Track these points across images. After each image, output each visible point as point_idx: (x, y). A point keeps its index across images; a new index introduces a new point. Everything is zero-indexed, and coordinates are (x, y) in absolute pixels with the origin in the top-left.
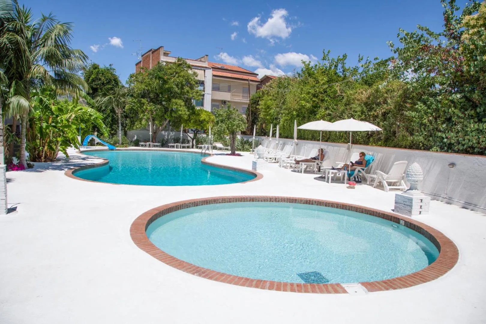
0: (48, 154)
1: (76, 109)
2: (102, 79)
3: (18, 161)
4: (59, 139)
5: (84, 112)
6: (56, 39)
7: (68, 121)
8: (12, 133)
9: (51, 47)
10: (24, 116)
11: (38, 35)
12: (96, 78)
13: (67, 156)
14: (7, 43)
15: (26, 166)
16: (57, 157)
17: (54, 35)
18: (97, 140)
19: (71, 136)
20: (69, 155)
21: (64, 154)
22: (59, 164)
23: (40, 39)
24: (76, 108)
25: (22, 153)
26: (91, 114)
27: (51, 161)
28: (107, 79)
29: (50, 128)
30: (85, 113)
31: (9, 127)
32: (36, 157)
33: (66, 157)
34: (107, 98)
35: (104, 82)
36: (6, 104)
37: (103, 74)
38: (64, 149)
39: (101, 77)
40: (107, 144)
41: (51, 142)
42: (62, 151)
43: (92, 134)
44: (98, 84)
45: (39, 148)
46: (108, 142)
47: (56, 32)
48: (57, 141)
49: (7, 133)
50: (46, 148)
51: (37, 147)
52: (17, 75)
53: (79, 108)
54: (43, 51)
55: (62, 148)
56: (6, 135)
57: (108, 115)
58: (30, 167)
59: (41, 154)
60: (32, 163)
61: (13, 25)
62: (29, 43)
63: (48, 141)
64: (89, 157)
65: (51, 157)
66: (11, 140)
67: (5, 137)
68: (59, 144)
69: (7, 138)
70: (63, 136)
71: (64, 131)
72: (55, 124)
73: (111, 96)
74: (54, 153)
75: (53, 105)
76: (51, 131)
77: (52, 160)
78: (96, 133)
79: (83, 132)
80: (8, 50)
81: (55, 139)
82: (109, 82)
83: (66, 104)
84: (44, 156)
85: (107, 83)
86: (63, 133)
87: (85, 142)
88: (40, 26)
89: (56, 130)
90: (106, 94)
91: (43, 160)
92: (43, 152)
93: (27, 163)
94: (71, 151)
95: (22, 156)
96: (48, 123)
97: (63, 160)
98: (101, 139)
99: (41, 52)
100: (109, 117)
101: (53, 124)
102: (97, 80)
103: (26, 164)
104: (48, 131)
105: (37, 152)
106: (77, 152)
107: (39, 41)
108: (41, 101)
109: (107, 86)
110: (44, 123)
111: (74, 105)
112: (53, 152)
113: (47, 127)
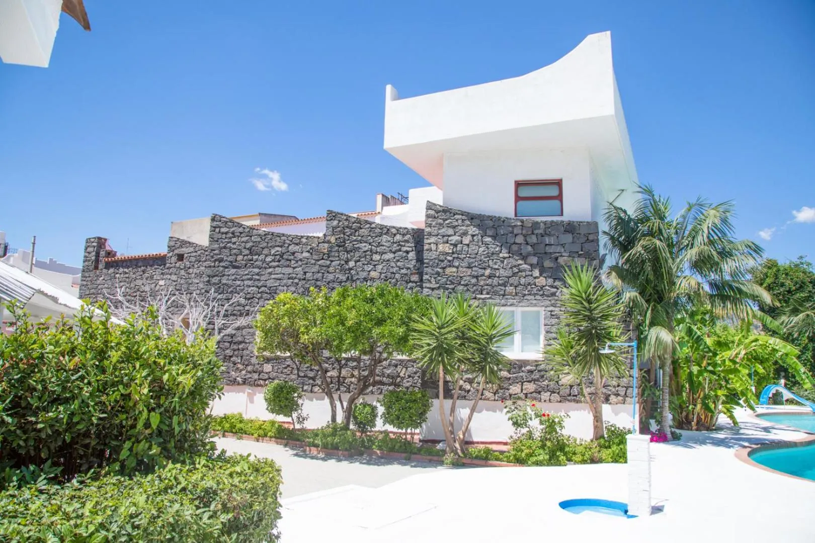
0: (703, 417)
1: (747, 341)
2: (787, 284)
3: (658, 428)
4: (720, 393)
5: (761, 345)
6: (709, 233)
7: (733, 361)
8: (650, 383)
9: (702, 247)
10: (666, 356)
11: (682, 233)
12: (775, 283)
13: (735, 423)
14: (643, 252)
15: (669, 436)
16: (717, 423)
17: (706, 226)
18: (787, 395)
19: (739, 387)
20: (738, 420)
21: (729, 419)
22: (721, 435)
23: (685, 238)
24: (747, 338)
25: (664, 414)
26: (775, 347)
27: (707, 430)
28: (796, 283)
29: (705, 374)
30: (764, 346)
31: (645, 374)
32: (683, 423)
33: (733, 425)
34: (801, 316)
35: (790, 288)
36: (642, 339)
37: (787, 274)
38: (728, 410)
39: (784, 281)
40: (807, 403)
41: (706, 397)
42: (725, 413)
43: (774, 383)
44: (780, 294)
45: (688, 407)
46: (810, 399)
47: (709, 222)
48: (716, 396)
49: (643, 382)
50: (699, 406)
51: (684, 406)
52: (656, 296)
53: (751, 338)
54: (691, 254)
55: (725, 407)
56: (641, 386)
57: (804, 348)
58: (676, 438)
59: (691, 416)
60: (678, 431)
61: (649, 226)
62: (670, 246)
63: (702, 396)
64: (776, 427)
65: (707, 422)
66: (649, 394)
67: (640, 390)
68: (721, 401)
69: (643, 391)
70: (727, 388)
71: (727, 378)
72: (712, 366)
73: (809, 313)
74: (712, 417)
75: (709, 336)
76: (705, 379)
77: (709, 428)
78: (783, 381)
79: (759, 379)
80: (643, 262)
81: (713, 393)
82: (801, 287)
83: (726, 333)
84: (695, 420)
85: (797, 289)
86: (727, 381)
87: (763, 398)
88: (685, 219)
89: (715, 377)
90: (799, 309)
91: (694, 427)
92: (693, 414)
93: (671, 431)
94: (741, 413)
95: (664, 419)
96: (700, 367)
97: (727, 428)
98: (793, 393)
99: (688, 256)
100: (809, 350)
101: (710, 368)
102: (777, 286)
103: (670, 433)
104: (701, 378)
105: (684, 414)
106: (749, 415)
107: (684, 240)
108: (690, 332)
109: (798, 295)
110: (694, 365)
111: (743, 334)
112: (710, 414)
113: (700, 373)
